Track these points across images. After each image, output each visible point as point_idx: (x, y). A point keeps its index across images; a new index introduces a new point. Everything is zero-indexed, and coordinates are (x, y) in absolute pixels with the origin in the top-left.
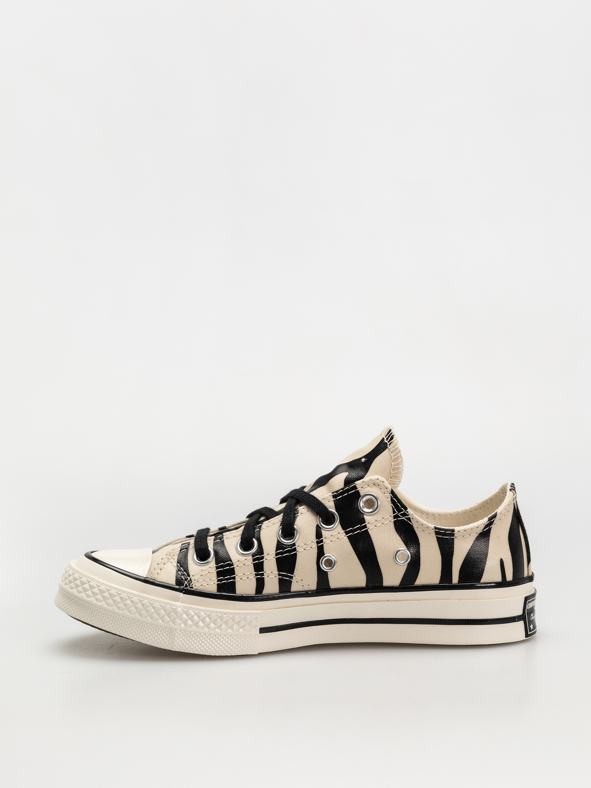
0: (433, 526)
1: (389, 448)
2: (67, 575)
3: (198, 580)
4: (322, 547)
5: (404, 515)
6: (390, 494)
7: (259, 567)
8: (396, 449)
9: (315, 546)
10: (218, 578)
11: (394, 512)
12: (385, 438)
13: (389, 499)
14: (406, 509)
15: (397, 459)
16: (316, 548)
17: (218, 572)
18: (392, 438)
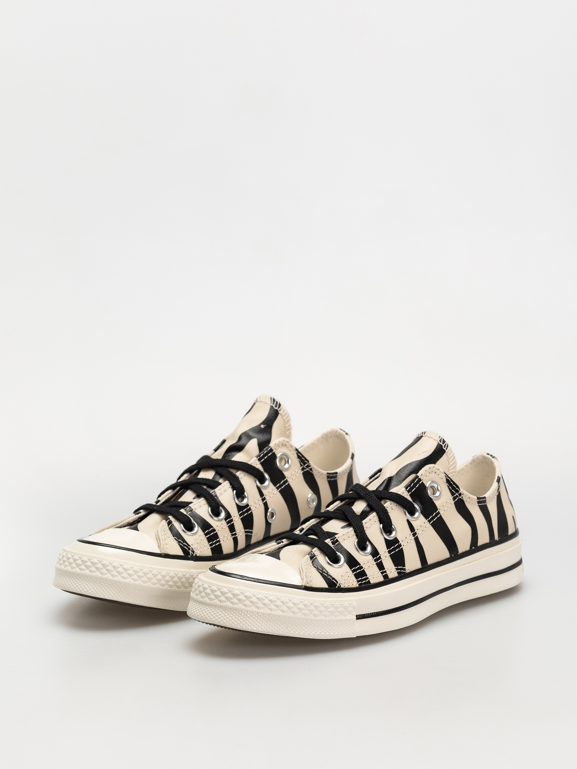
0: (325, 472)
1: (281, 414)
2: (61, 557)
3: (197, 548)
4: (266, 502)
5: (308, 466)
6: (295, 451)
7: (232, 528)
8: (285, 414)
9: (261, 503)
10: (209, 543)
11: (301, 465)
12: (274, 406)
13: (296, 455)
14: (308, 462)
15: (287, 422)
16: (263, 505)
17: (208, 539)
18: (280, 405)
